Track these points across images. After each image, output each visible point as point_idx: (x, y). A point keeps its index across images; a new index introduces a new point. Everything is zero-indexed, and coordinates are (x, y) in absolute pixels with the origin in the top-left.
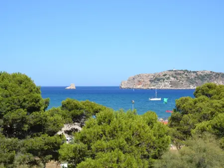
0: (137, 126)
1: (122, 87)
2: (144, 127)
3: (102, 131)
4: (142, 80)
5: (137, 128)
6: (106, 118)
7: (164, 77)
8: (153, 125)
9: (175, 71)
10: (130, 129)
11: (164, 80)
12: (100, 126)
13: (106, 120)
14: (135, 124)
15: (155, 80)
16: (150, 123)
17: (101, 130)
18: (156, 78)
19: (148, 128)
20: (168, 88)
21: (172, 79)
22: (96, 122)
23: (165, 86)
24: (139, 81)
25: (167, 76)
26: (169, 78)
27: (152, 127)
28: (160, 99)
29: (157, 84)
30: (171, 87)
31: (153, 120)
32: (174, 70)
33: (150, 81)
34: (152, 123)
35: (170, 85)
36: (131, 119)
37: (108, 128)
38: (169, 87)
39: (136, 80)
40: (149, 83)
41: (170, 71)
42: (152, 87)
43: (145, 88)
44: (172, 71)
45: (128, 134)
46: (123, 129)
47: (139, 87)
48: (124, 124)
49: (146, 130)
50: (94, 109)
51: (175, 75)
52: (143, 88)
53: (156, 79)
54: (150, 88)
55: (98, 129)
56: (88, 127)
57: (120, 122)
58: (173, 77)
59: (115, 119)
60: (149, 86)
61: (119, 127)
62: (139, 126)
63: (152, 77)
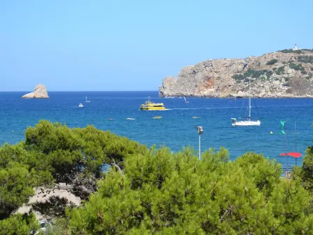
0: (230, 192)
1: (165, 93)
2: (248, 195)
3: (142, 205)
4: (216, 75)
5: (233, 196)
6: (150, 170)
7: (270, 68)
8: (272, 189)
9: (299, 52)
10: (213, 199)
11: (270, 74)
12: (137, 193)
13: (152, 176)
14: (226, 185)
15: (247, 74)
16: (264, 184)
17: (139, 202)
18: (250, 71)
19: (259, 196)
20: (279, 94)
21: (290, 72)
22: (127, 182)
23: (273, 89)
24: (208, 79)
25: (278, 65)
26: (282, 69)
27: (269, 195)
28: (258, 123)
29: (253, 86)
30: (288, 91)
31: (270, 175)
32: (296, 49)
33: (235, 77)
34: (267, 182)
35: (286, 88)
36: (215, 174)
37: (158, 197)
38: (281, 93)
39: (199, 76)
40: (233, 82)
41: (285, 51)
42: (241, 94)
43: (222, 95)
44: (291, 51)
45: (209, 210)
46: (197, 200)
47: (206, 92)
48: (198, 186)
49: (254, 201)
50: (108, 147)
51: (297, 63)
52: (216, 94)
53: (251, 73)
54: (235, 95)
55: (133, 199)
56: (106, 195)
57: (188, 182)
58: (292, 66)
59: (175, 174)
60: (233, 90)
61: (186, 194)
62: (236, 192)
63: (240, 67)
